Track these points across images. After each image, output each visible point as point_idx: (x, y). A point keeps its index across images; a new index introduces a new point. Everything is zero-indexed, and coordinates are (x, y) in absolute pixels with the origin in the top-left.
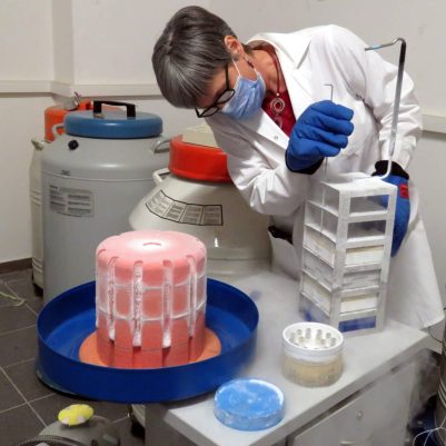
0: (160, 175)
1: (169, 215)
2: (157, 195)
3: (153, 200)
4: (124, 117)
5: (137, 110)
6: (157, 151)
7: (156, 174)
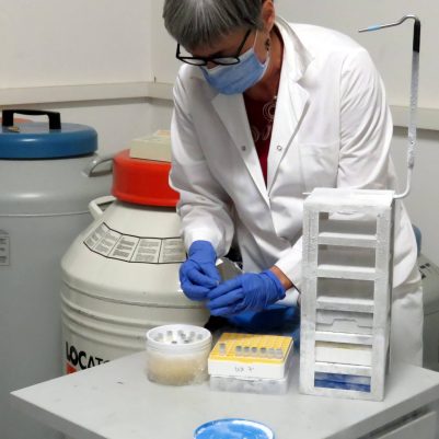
0: (99, 205)
1: (116, 253)
2: (99, 230)
3: (94, 236)
4: (46, 131)
5: (63, 120)
6: (92, 175)
7: (94, 205)
